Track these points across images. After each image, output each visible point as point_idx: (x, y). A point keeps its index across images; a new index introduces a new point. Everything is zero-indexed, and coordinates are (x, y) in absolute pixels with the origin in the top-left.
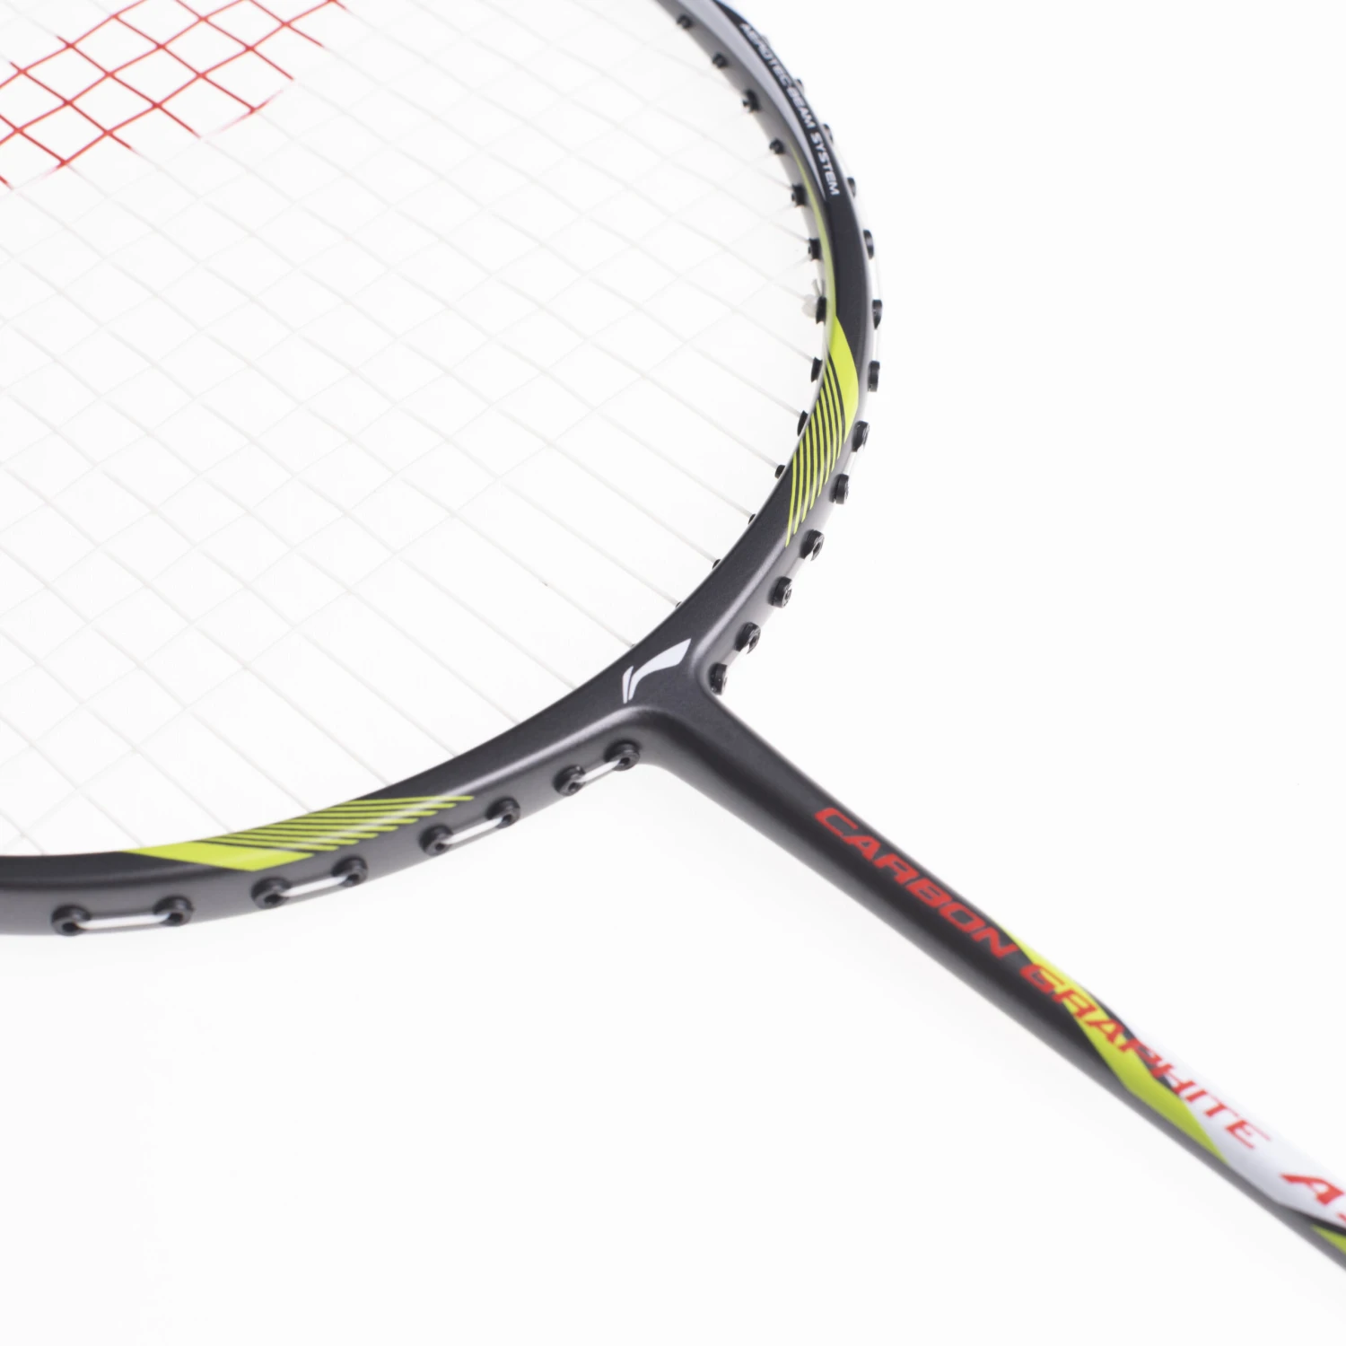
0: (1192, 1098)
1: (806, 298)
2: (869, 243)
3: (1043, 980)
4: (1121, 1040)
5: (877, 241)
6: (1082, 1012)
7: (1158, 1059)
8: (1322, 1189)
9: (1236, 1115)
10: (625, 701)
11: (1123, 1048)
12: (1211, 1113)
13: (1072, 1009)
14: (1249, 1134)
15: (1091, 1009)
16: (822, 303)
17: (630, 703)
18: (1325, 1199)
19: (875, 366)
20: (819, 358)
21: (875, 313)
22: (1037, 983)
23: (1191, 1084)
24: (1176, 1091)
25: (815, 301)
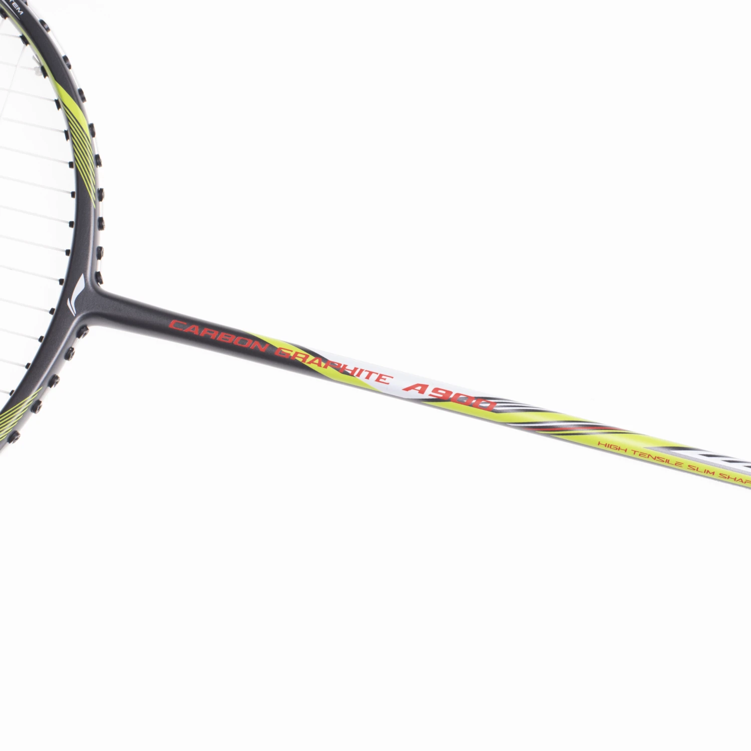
0: (358, 375)
1: (35, 68)
2: (46, 27)
3: (285, 353)
4: (323, 364)
5: (49, 23)
6: (304, 360)
7: (340, 365)
8: (419, 388)
9: (377, 374)
10: (74, 315)
11: (325, 367)
12: (368, 378)
13: (300, 360)
14: (385, 379)
15: (307, 357)
16: (43, 69)
17: (76, 315)
18: (422, 392)
19: (81, 91)
20: (57, 99)
21: (67, 65)
22: (281, 355)
23: (356, 369)
24: (352, 375)
25: (40, 70)
